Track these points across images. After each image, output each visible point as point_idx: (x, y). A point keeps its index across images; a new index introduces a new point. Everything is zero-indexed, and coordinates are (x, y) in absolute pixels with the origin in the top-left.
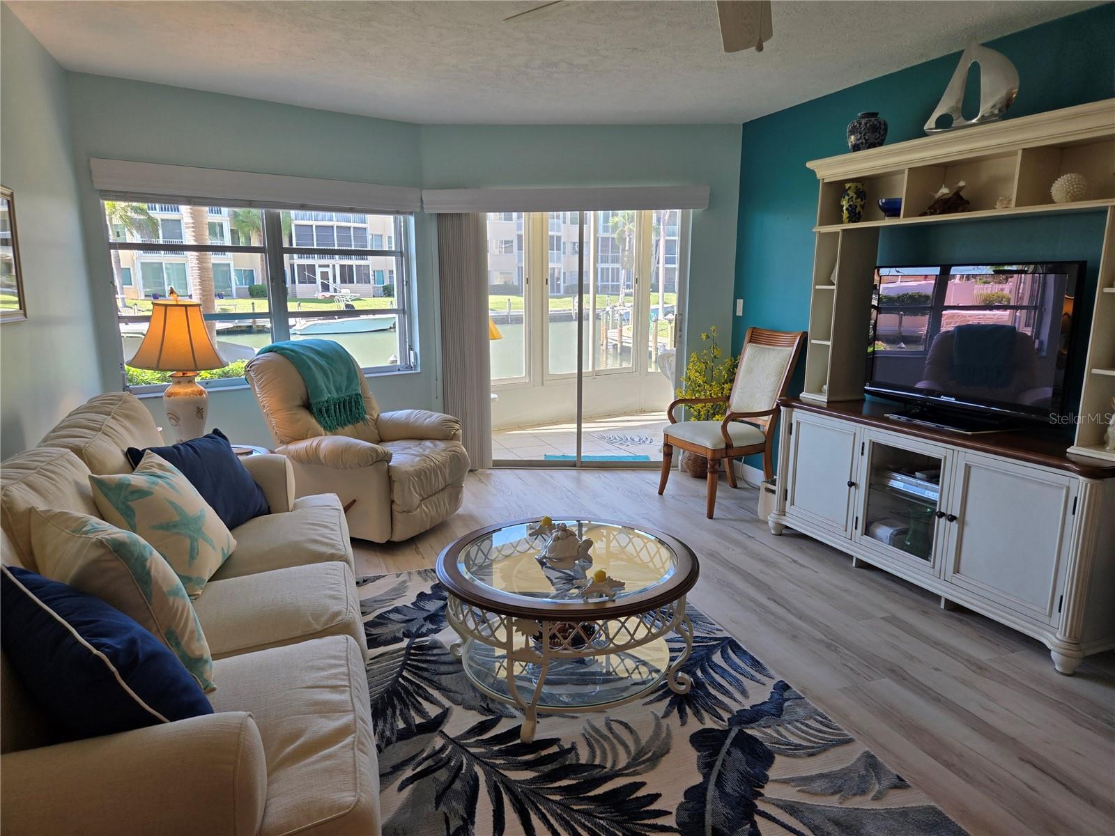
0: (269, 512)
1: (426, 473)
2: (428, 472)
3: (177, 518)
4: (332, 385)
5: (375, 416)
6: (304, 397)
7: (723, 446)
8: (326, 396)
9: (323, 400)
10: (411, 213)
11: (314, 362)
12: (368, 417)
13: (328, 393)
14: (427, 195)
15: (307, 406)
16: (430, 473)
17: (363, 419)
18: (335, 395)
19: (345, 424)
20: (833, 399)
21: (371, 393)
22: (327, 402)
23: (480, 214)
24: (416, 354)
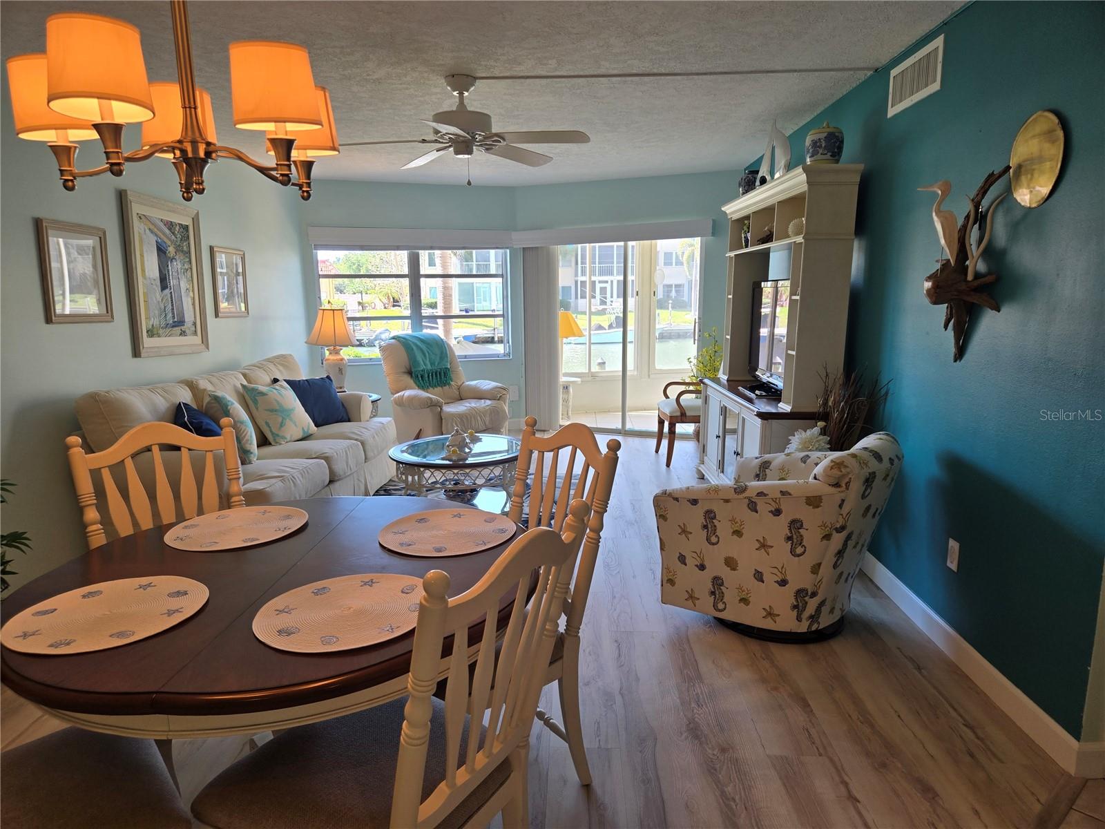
0: (349, 421)
1: (467, 417)
2: (469, 417)
3: (278, 408)
4: (428, 359)
5: (460, 384)
6: (408, 367)
7: (679, 414)
8: (422, 367)
9: (420, 369)
10: (507, 248)
11: (417, 346)
12: (452, 383)
13: (424, 365)
14: (515, 235)
15: (410, 373)
16: (471, 418)
17: (449, 384)
18: (429, 367)
19: (436, 386)
20: (732, 378)
21: (460, 368)
22: (422, 371)
23: (551, 247)
24: (509, 346)
